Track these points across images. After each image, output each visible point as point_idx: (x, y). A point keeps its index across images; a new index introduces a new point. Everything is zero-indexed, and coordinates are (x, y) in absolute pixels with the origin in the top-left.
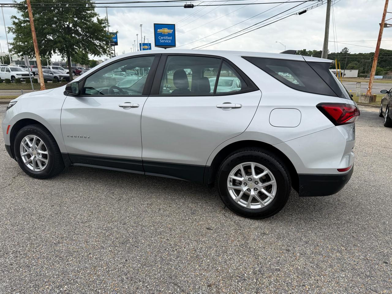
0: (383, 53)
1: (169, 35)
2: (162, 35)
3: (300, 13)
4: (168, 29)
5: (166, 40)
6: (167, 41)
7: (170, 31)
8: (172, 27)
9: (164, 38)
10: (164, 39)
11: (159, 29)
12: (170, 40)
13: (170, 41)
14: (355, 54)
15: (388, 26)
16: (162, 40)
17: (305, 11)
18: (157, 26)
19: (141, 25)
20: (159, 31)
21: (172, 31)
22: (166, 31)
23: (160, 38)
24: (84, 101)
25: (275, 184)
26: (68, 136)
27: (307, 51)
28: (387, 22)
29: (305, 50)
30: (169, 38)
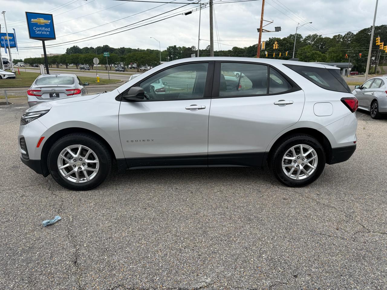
0: (238, 51)
1: (46, 26)
2: (36, 25)
3: (186, 14)
4: (44, 19)
5: (43, 31)
6: (45, 33)
7: (47, 22)
8: (49, 17)
9: (40, 29)
10: (40, 31)
11: (33, 19)
12: (48, 31)
13: (48, 33)
14: (216, 51)
15: (263, 31)
16: (38, 31)
17: (190, 13)
18: (30, 16)
19: (4, 12)
20: (33, 21)
21: (50, 21)
22: (42, 21)
23: (35, 28)
24: (138, 106)
25: (317, 158)
26: (127, 141)
27: (177, 47)
28: (263, 28)
29: (175, 46)
30: (46, 29)
